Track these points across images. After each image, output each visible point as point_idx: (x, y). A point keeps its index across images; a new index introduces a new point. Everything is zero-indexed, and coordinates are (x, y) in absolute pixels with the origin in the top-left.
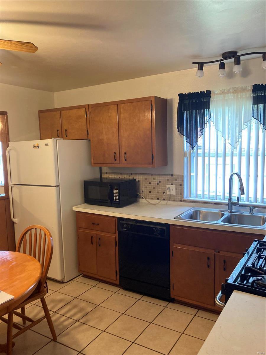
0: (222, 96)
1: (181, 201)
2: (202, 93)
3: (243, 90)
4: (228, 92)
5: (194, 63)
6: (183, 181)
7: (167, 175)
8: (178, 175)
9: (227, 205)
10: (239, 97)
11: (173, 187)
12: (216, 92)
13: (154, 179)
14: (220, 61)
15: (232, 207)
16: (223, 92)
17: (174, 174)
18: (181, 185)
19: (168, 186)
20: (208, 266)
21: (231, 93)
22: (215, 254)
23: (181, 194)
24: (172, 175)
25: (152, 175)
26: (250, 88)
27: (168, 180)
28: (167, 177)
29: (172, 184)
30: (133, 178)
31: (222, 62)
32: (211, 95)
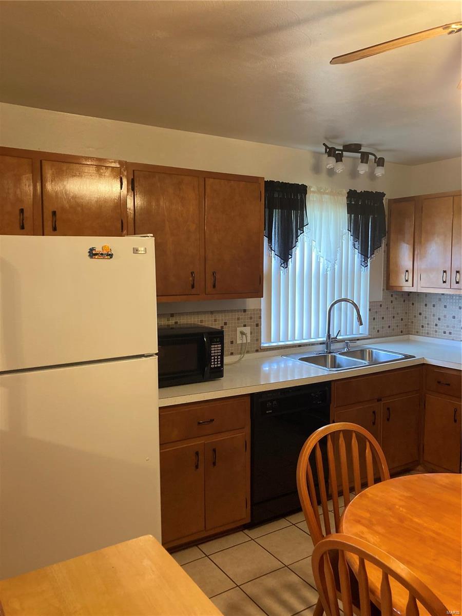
0: (319, 196)
1: (257, 351)
3: (340, 194)
4: (325, 193)
6: (260, 317)
7: (238, 311)
8: (254, 310)
9: (325, 343)
11: (247, 330)
12: (312, 189)
13: (215, 321)
16: (319, 191)
17: (247, 308)
18: (257, 325)
19: (239, 329)
21: (327, 194)
23: (258, 340)
24: (245, 311)
25: (212, 313)
27: (238, 319)
28: (236, 315)
29: (245, 326)
30: (176, 323)
31: (343, 152)
32: (308, 191)
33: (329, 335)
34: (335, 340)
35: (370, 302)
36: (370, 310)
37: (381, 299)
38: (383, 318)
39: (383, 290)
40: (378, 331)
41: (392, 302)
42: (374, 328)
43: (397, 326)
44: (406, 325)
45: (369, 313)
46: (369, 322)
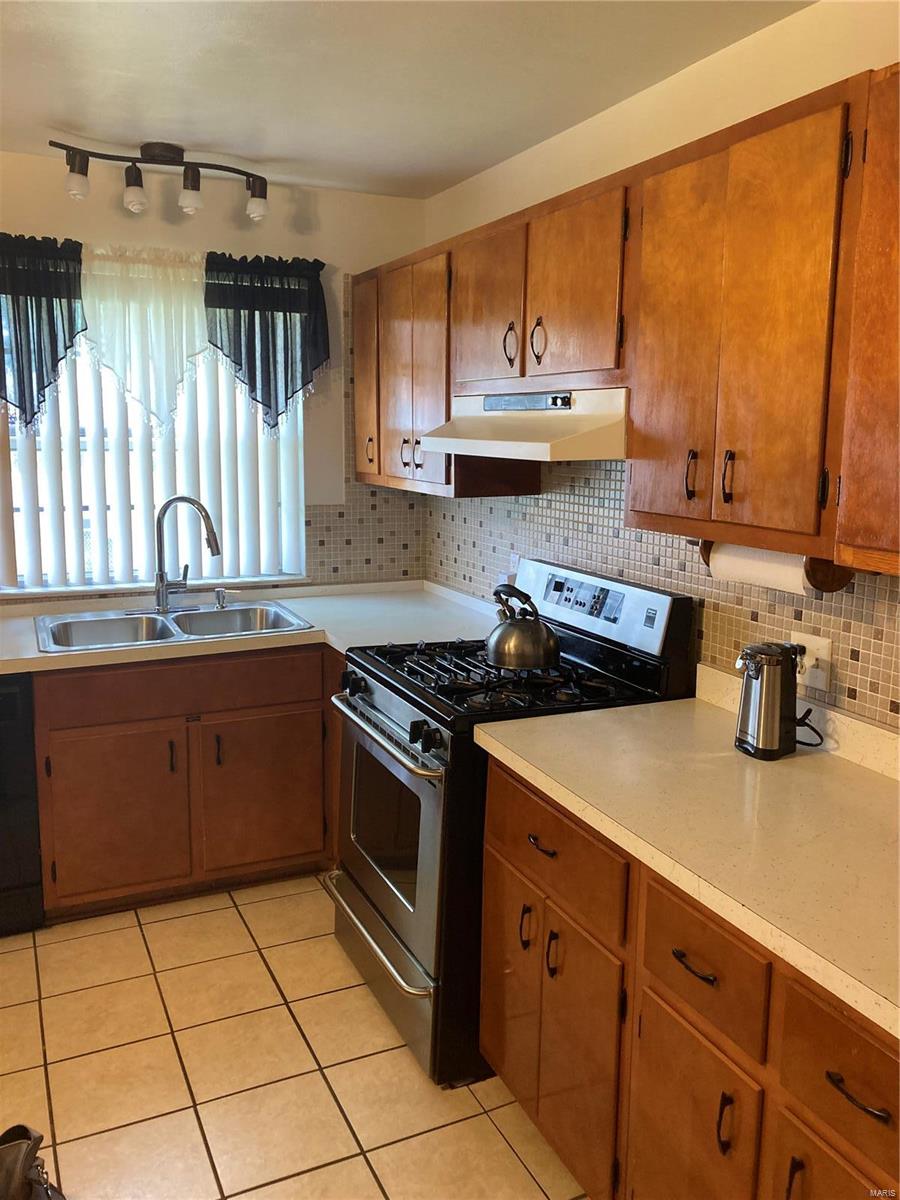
0: (117, 266)
2: (50, 243)
3: (182, 261)
4: (137, 259)
5: (52, 144)
9: (153, 593)
10: (171, 279)
12: (99, 251)
14: (134, 160)
15: (167, 597)
16: (120, 257)
20: (172, 769)
21: (144, 261)
22: (188, 728)
26: (199, 258)
31: (138, 165)
32: (84, 256)
33: (161, 576)
34: (179, 587)
35: (308, 507)
36: (308, 523)
37: (343, 500)
38: (348, 542)
39: (347, 480)
40: (336, 570)
41: (374, 507)
42: (322, 563)
43: (393, 560)
44: (418, 559)
45: (306, 531)
46: (308, 550)
